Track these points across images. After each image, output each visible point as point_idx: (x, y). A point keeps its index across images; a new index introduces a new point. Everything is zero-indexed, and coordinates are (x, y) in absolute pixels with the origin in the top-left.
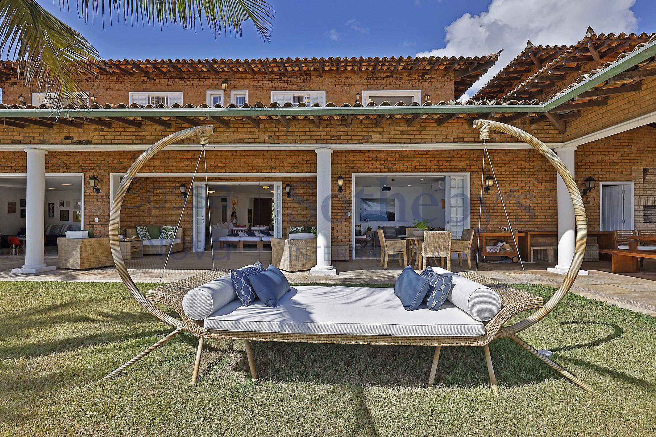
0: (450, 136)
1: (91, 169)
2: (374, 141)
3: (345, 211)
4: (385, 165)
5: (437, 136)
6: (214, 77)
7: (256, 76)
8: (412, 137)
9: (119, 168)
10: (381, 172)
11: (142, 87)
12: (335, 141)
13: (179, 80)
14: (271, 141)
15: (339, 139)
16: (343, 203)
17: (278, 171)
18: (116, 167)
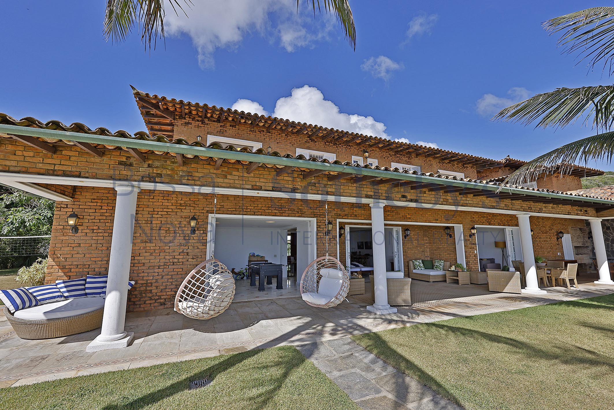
1: (320, 215)
3: (473, 250)
4: (487, 221)
5: (563, 211)
6: (356, 147)
9: (343, 215)
10: (486, 225)
11: (306, 146)
13: (332, 145)
16: (471, 245)
18: (340, 214)
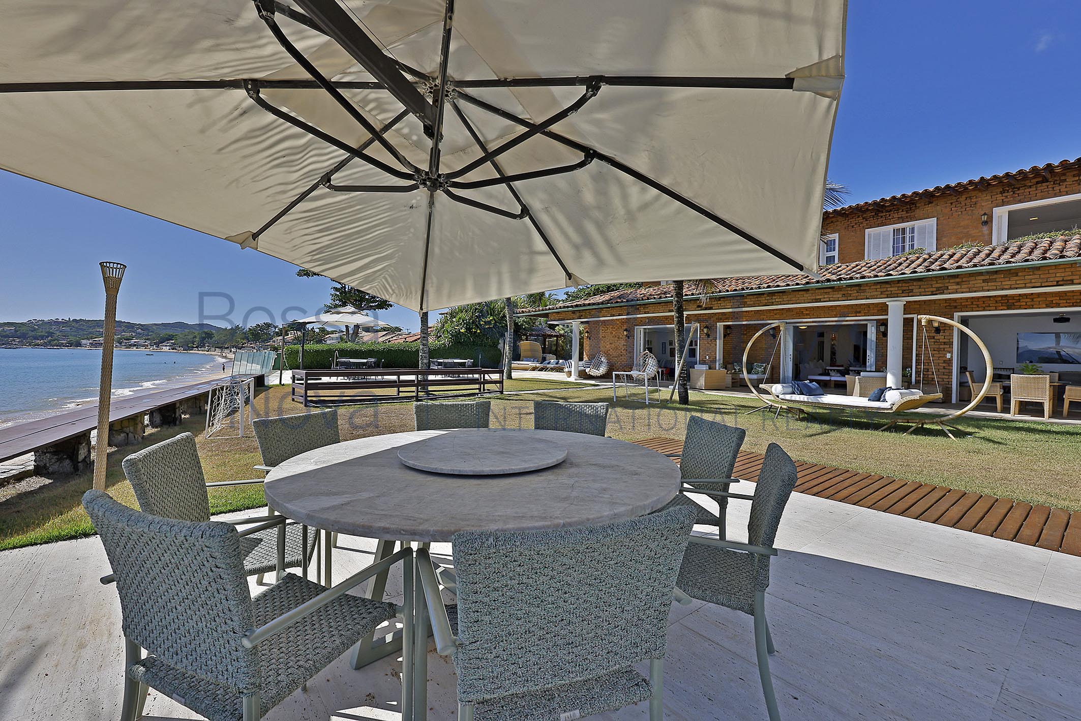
0: (1052, 279)
2: (950, 291)
3: (944, 352)
4: (1002, 302)
5: (1033, 281)
7: (848, 217)
8: (1000, 284)
10: (996, 310)
12: (907, 295)
14: (844, 299)
15: (910, 292)
16: (941, 345)
17: (863, 314)
